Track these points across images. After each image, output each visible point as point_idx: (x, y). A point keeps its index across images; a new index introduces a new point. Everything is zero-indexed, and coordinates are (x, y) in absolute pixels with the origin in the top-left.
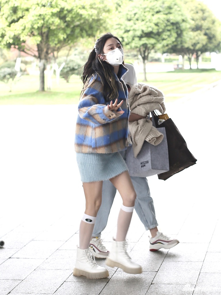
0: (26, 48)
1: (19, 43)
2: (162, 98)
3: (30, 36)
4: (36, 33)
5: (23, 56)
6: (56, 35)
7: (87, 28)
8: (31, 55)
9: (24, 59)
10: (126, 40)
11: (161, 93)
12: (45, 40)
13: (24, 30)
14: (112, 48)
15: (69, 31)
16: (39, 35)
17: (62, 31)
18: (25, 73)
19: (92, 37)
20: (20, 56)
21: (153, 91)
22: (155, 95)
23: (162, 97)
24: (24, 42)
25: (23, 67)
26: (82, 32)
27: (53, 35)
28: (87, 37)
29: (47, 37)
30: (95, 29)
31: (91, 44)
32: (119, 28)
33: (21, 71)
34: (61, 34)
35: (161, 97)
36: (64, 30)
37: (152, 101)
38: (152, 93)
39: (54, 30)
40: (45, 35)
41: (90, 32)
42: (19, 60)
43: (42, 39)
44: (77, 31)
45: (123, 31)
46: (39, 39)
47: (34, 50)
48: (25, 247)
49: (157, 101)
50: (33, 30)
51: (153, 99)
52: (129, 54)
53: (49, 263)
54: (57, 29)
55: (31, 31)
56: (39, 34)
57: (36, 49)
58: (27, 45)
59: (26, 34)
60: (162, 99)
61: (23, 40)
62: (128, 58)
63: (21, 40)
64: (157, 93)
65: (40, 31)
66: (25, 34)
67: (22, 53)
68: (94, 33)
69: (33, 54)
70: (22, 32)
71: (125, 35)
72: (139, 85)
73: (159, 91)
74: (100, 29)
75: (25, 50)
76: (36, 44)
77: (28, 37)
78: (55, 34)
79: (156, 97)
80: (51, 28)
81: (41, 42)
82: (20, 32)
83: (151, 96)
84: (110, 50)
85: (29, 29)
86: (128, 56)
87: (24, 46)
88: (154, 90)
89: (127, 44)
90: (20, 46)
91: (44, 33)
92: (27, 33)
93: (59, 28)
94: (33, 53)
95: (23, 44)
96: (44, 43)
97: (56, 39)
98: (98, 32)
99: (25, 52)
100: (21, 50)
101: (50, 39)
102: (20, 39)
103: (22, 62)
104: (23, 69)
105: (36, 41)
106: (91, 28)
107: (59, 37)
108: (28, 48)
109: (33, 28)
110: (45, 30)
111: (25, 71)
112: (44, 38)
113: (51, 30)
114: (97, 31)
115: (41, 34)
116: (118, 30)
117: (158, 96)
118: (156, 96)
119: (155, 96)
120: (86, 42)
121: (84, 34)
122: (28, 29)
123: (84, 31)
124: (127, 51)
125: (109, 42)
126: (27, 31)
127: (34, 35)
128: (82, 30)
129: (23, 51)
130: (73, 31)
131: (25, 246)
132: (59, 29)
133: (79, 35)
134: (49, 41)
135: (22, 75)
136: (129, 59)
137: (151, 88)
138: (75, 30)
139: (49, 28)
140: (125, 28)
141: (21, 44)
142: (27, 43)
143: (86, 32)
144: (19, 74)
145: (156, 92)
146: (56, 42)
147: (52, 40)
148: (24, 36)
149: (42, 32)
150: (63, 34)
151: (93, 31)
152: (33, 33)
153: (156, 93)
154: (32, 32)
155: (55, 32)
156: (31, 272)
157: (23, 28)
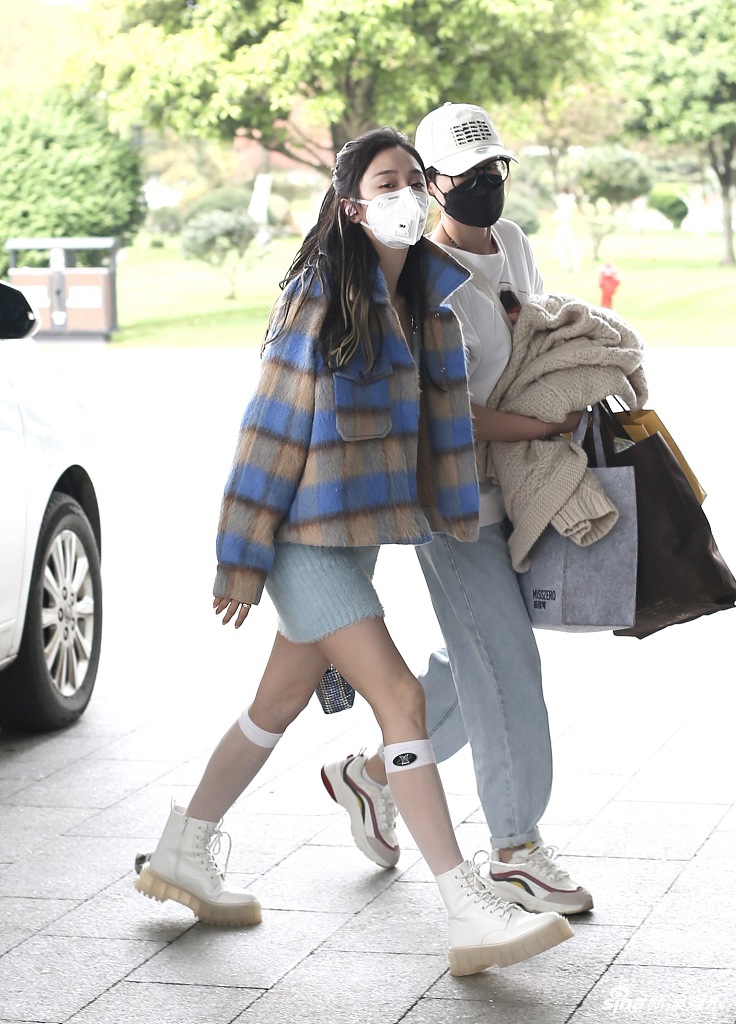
0: (290, 140)
1: (265, 118)
2: (636, 354)
3: (306, 94)
4: (327, 83)
5: (279, 169)
6: (400, 92)
7: (514, 64)
8: (310, 164)
9: (281, 178)
10: (659, 112)
11: (633, 336)
12: (360, 109)
13: (283, 70)
14: (391, 186)
15: (447, 79)
16: (336, 93)
17: (422, 78)
18: (288, 229)
19: (535, 98)
20: (268, 168)
21: (603, 325)
22: (611, 342)
23: (636, 350)
24: (284, 115)
25: (279, 206)
26: (499, 81)
27: (388, 92)
28: (517, 99)
29: (370, 99)
30: (547, 71)
31: (530, 124)
32: (636, 67)
33: (272, 221)
34: (421, 88)
35: (632, 350)
36: (430, 71)
37: (596, 361)
38: (598, 333)
39: (393, 73)
40: (359, 92)
41: (524, 82)
42: (264, 182)
43: (351, 105)
44: (481, 75)
45: (650, 78)
46: (337, 104)
47: (319, 147)
48: (277, 868)
49: (615, 363)
50: (317, 72)
51: (597, 355)
52: (671, 163)
53: (363, 929)
54: (404, 68)
55: (308, 77)
56: (337, 87)
57: (328, 143)
58: (295, 128)
59: (291, 86)
60: (634, 357)
61: (279, 110)
62: (666, 176)
63: (273, 108)
64: (617, 332)
65: (343, 78)
66: (286, 88)
67: (277, 157)
68: (542, 83)
69: (316, 162)
70: (278, 80)
71: (656, 94)
72: (552, 300)
73: (625, 330)
74: (564, 70)
75: (288, 146)
76: (327, 125)
77: (298, 97)
78: (396, 88)
79: (610, 349)
80: (383, 65)
81: (345, 116)
82: (269, 80)
83: (595, 342)
84: (385, 189)
85: (303, 67)
86: (667, 170)
87: (284, 130)
88: (607, 324)
89: (660, 126)
90: (269, 132)
91: (358, 83)
92: (296, 84)
93: (410, 67)
94: (316, 156)
95: (279, 124)
96: (356, 122)
97: (402, 108)
98: (558, 81)
99: (289, 155)
100: (273, 144)
101: (380, 108)
102: (270, 104)
103: (274, 189)
104: (279, 214)
105: (328, 113)
106: (530, 64)
107: (414, 100)
108: (299, 139)
109: (315, 63)
110: (359, 73)
111: (285, 222)
112: (359, 101)
113: (384, 71)
114: (552, 76)
115: (346, 88)
116: (631, 74)
117: (621, 345)
118: (613, 346)
119: (608, 346)
120: (511, 117)
121: (506, 87)
122: (298, 68)
123: (505, 78)
124: (663, 150)
125: (382, 162)
126: (293, 74)
127: (319, 91)
128: (496, 73)
129: (281, 149)
130: (463, 76)
131: (277, 865)
132: (412, 69)
133: (486, 91)
134: (374, 113)
135: (276, 236)
136: (671, 181)
137: (594, 314)
138: (472, 71)
139: (377, 66)
140: (656, 66)
141: (272, 122)
142: (294, 118)
143: (513, 80)
144: (263, 233)
145: (614, 330)
146: (402, 118)
147: (386, 109)
148: (285, 94)
149: (348, 78)
150: (428, 90)
151: (536, 77)
152: (316, 84)
153: (613, 333)
154: (314, 79)
155: (399, 81)
156: (300, 960)
157: (279, 63)
